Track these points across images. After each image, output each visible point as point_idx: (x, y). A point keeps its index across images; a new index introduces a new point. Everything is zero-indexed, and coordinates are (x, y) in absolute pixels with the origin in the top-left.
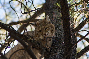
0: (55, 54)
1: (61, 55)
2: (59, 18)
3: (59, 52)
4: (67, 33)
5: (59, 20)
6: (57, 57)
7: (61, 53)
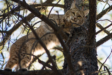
0: (77, 40)
1: (83, 42)
2: (80, 5)
3: (81, 38)
4: (93, 21)
5: (80, 7)
6: (79, 44)
7: (82, 40)
